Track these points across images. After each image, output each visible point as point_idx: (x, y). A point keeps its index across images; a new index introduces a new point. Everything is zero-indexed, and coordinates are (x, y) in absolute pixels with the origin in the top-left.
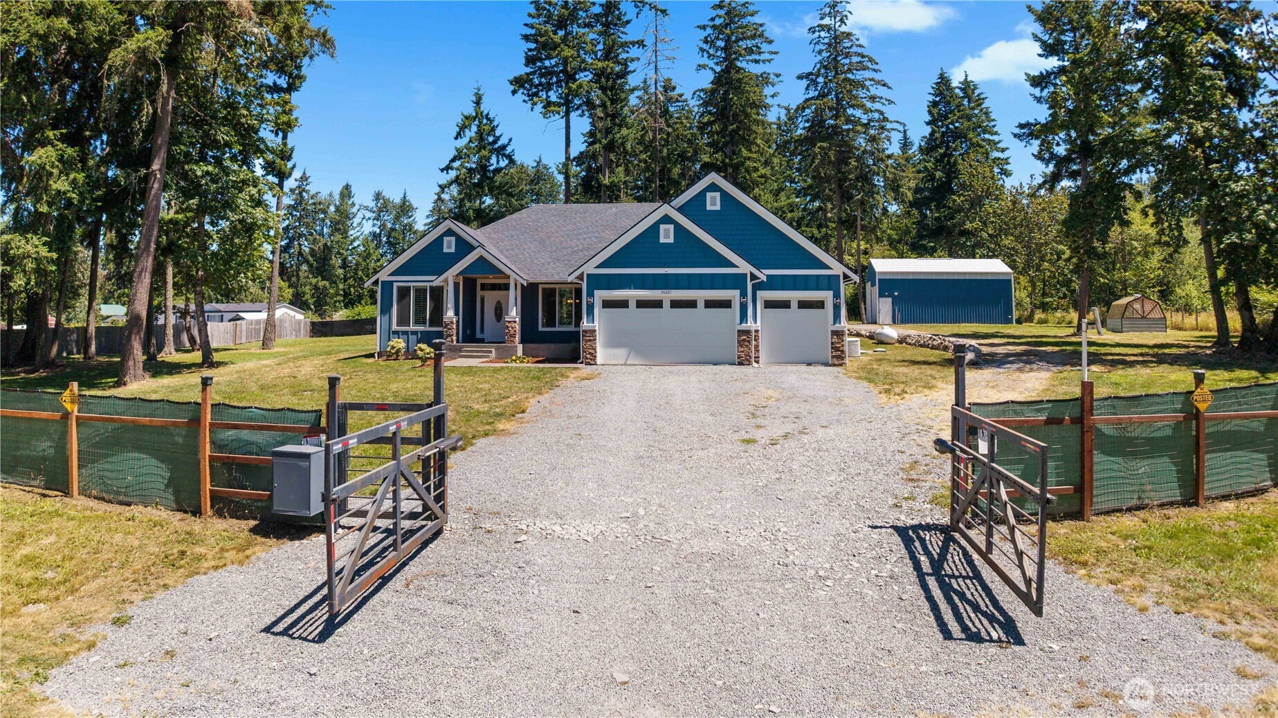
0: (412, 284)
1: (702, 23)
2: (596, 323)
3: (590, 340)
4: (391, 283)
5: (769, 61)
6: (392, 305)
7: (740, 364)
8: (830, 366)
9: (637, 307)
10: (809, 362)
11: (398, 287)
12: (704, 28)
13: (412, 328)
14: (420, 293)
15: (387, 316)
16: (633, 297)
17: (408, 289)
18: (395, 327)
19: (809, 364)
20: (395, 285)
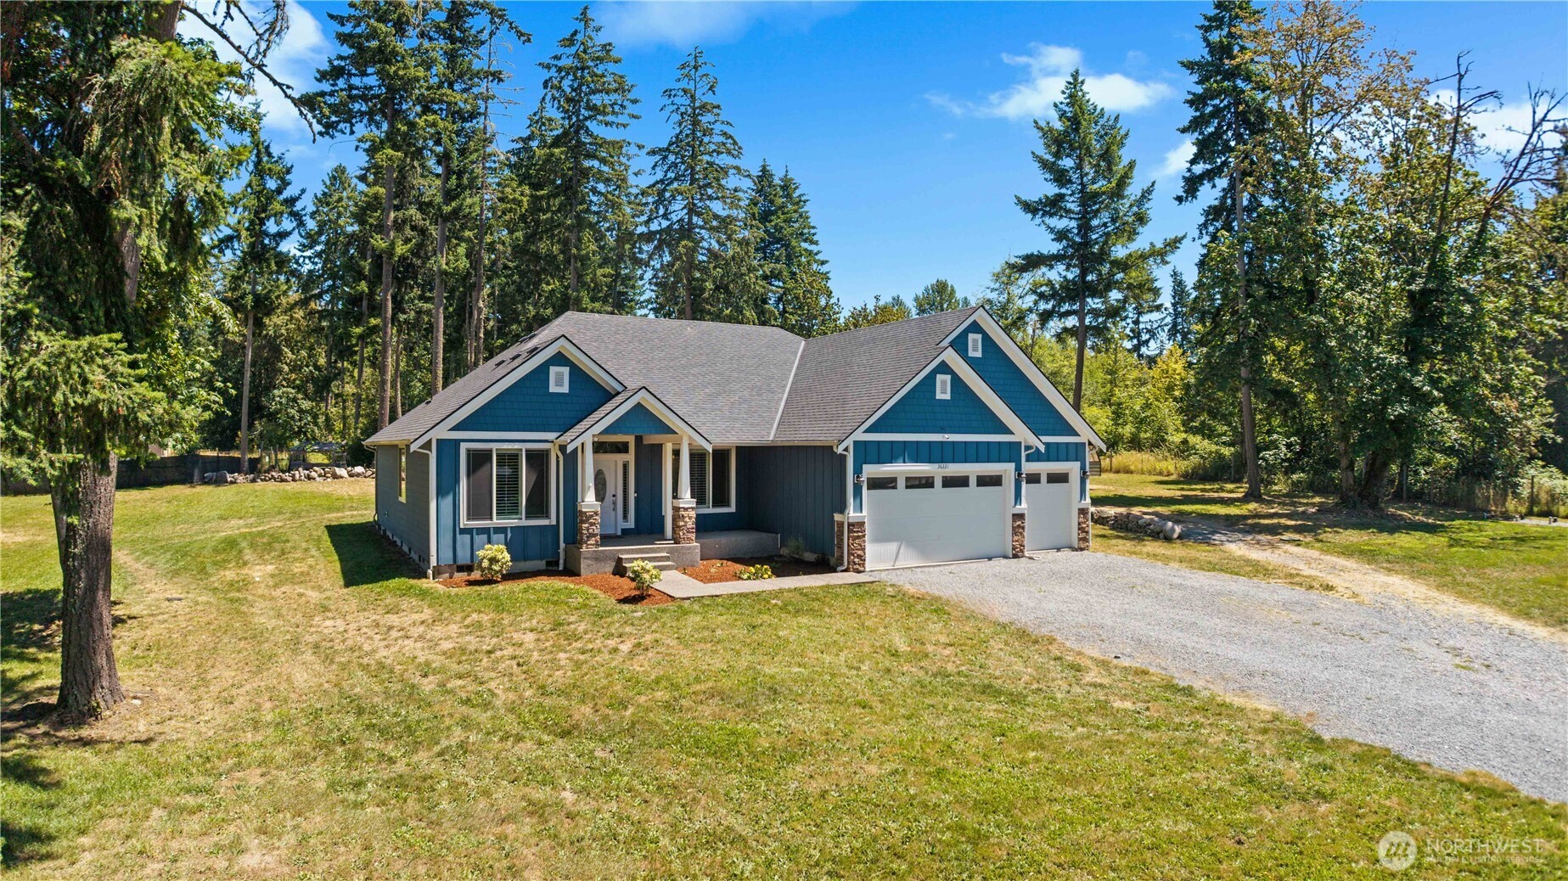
0: (494, 446)
1: (546, 61)
2: (865, 513)
3: (858, 537)
4: (457, 442)
5: (625, 126)
6: (457, 481)
7: (1015, 556)
8: (1076, 550)
9: (907, 487)
10: (1059, 545)
11: (468, 451)
12: (548, 67)
13: (496, 521)
14: (508, 460)
15: (450, 499)
16: (902, 472)
17: (488, 454)
18: (464, 522)
19: (1059, 550)
20: (463, 447)
